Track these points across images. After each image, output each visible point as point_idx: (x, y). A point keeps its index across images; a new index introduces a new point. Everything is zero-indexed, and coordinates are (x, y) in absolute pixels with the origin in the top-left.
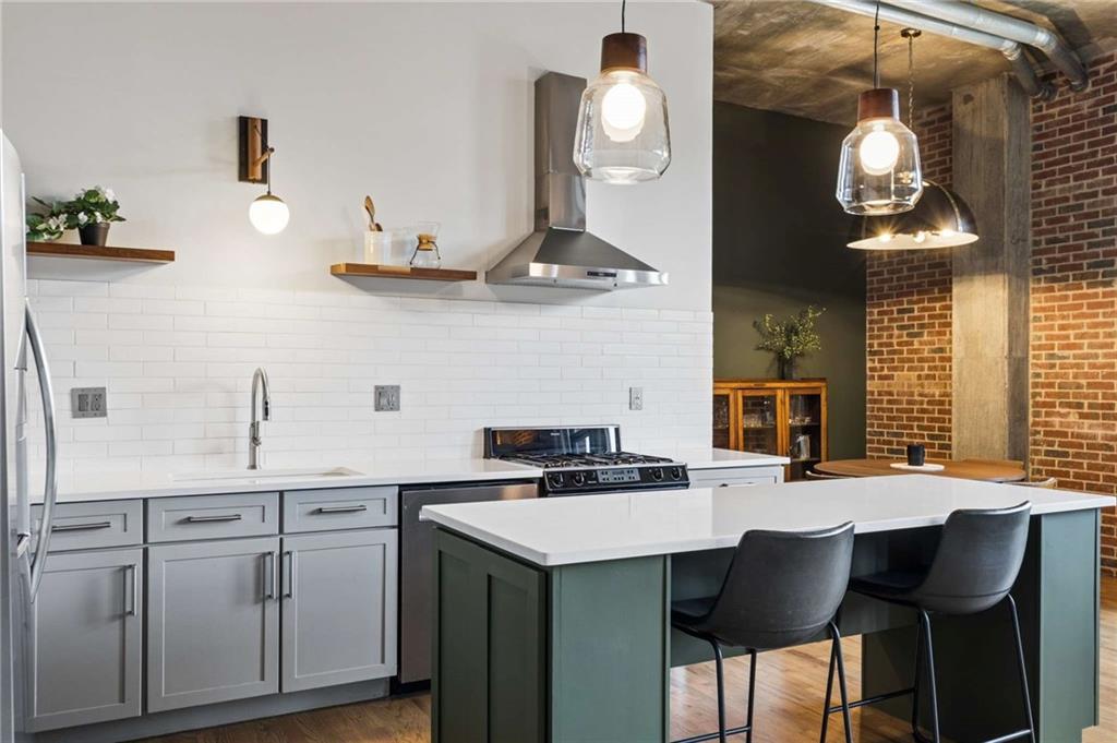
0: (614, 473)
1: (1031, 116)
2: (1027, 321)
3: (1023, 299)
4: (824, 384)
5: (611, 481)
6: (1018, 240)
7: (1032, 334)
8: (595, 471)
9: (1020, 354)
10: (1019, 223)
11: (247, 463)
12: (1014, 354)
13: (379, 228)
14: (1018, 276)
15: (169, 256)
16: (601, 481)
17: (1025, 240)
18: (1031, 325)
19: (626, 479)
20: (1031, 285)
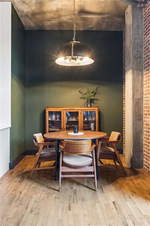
1: (144, 14)
2: (142, 85)
3: (140, 78)
4: (97, 108)
6: (137, 58)
7: (144, 89)
9: (138, 97)
10: (138, 52)
12: (135, 97)
14: (137, 70)
17: (141, 57)
18: (144, 86)
20: (144, 73)
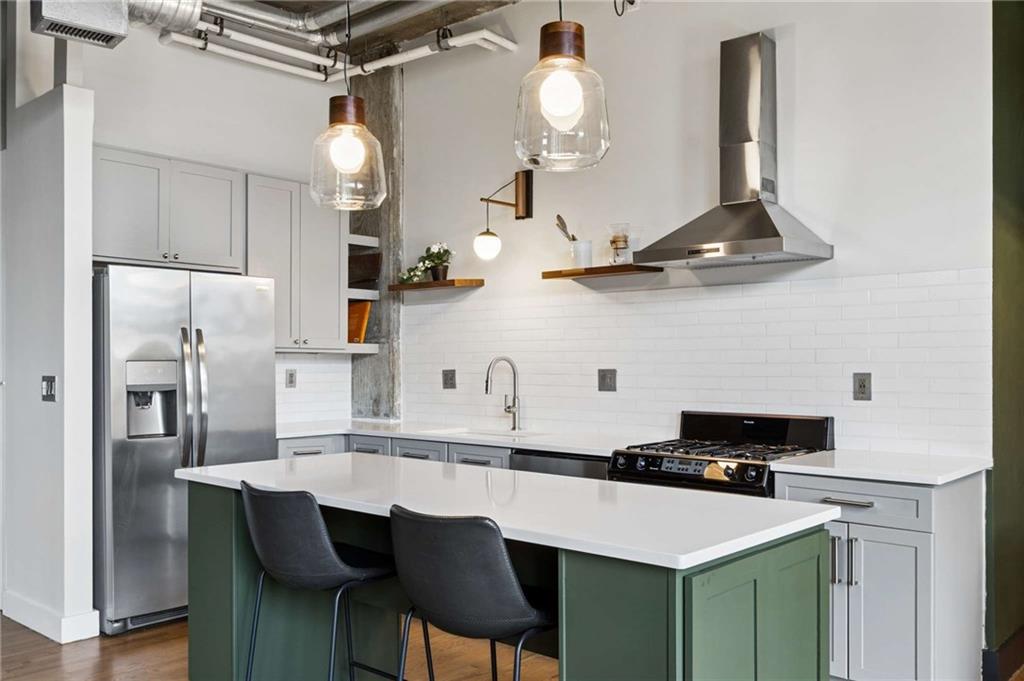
0: (680, 463)
5: (674, 470)
8: (662, 458)
11: (512, 427)
13: (574, 239)
15: (480, 283)
16: (663, 469)
19: (691, 472)
